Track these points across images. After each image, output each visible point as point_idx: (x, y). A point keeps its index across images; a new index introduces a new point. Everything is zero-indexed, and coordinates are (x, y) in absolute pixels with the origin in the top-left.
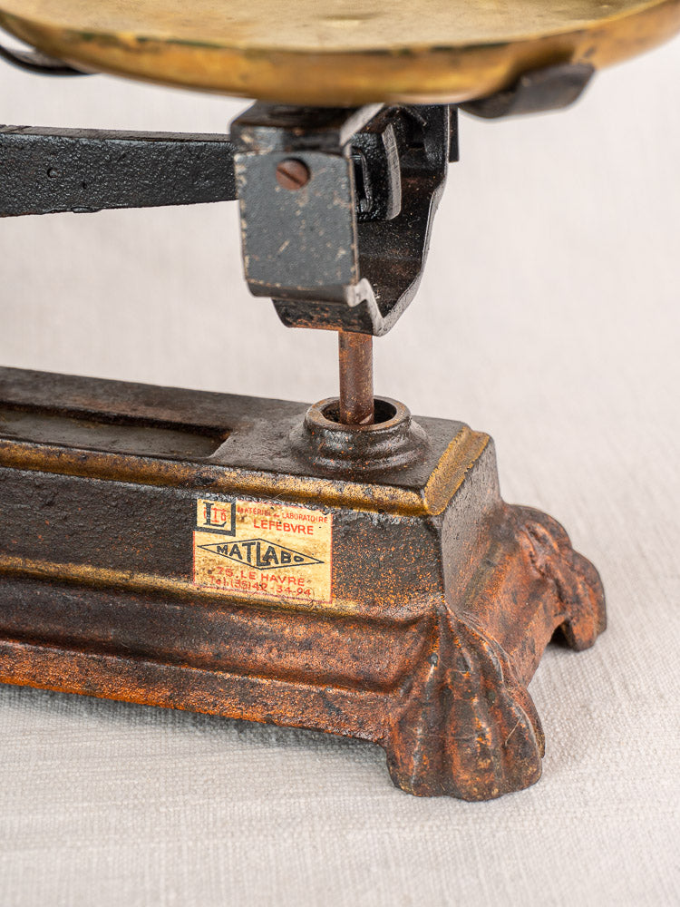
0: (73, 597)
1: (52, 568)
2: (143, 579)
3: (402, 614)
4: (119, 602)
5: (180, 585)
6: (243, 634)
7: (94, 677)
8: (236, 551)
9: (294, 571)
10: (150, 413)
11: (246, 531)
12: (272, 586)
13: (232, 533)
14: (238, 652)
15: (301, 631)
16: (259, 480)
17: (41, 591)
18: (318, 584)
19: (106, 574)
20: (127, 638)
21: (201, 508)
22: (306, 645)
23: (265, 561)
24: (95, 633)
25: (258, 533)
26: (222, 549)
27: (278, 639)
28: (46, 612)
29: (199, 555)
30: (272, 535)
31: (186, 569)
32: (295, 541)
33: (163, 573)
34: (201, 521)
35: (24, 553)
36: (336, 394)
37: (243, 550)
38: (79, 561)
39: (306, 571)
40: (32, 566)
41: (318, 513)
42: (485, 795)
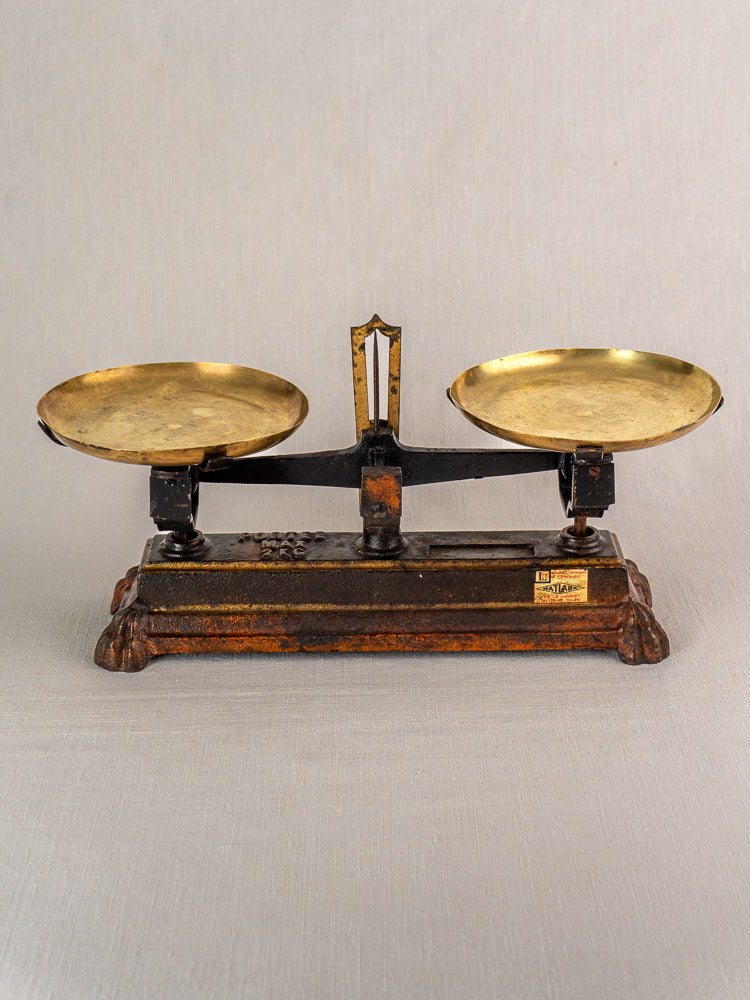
1: (478, 606)
2: (514, 605)
3: (615, 604)
5: (529, 605)
7: (505, 643)
8: (551, 588)
9: (573, 593)
10: (496, 542)
11: (555, 581)
12: (565, 598)
13: (549, 582)
14: (557, 626)
15: (581, 614)
16: (555, 563)
18: (582, 596)
19: (500, 605)
20: (514, 627)
21: (537, 574)
22: (583, 619)
23: (562, 591)
24: (503, 627)
25: (560, 581)
26: (545, 589)
27: (572, 618)
28: (480, 622)
29: (536, 592)
30: (565, 581)
31: (532, 599)
32: (573, 582)
33: (522, 601)
34: (537, 579)
35: (468, 601)
37: (554, 588)
39: (579, 592)
40: (469, 606)
41: (583, 570)
42: (658, 661)
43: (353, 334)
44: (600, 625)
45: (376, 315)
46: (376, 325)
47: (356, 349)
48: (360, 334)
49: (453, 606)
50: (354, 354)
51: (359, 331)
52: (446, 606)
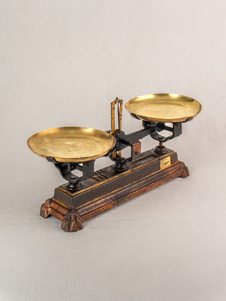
0: (154, 176)
1: (150, 175)
2: (157, 172)
3: (176, 163)
4: (157, 175)
5: (160, 171)
6: (168, 172)
9: (168, 164)
12: (166, 166)
13: (163, 162)
14: (168, 174)
15: (171, 169)
17: (152, 177)
18: (170, 164)
19: (154, 173)
20: (160, 178)
21: (161, 161)
22: (172, 170)
23: (166, 164)
24: (157, 179)
25: (165, 161)
27: (170, 171)
28: (153, 179)
29: (161, 166)
31: (160, 169)
32: (167, 161)
33: (158, 170)
34: (161, 163)
35: (147, 175)
36: (159, 145)
37: (164, 164)
38: (152, 173)
40: (148, 176)
43: (111, 105)
44: (175, 170)
45: (117, 98)
46: (117, 100)
47: (112, 109)
48: (113, 104)
49: (145, 178)
50: (112, 111)
51: (113, 103)
52: (143, 178)
